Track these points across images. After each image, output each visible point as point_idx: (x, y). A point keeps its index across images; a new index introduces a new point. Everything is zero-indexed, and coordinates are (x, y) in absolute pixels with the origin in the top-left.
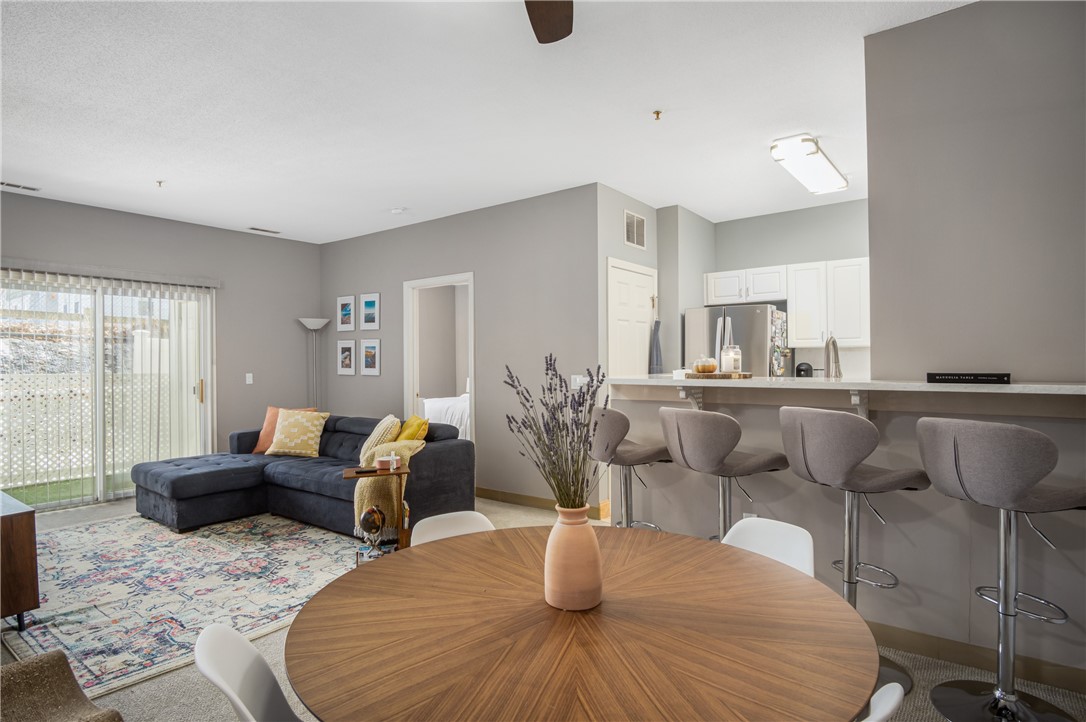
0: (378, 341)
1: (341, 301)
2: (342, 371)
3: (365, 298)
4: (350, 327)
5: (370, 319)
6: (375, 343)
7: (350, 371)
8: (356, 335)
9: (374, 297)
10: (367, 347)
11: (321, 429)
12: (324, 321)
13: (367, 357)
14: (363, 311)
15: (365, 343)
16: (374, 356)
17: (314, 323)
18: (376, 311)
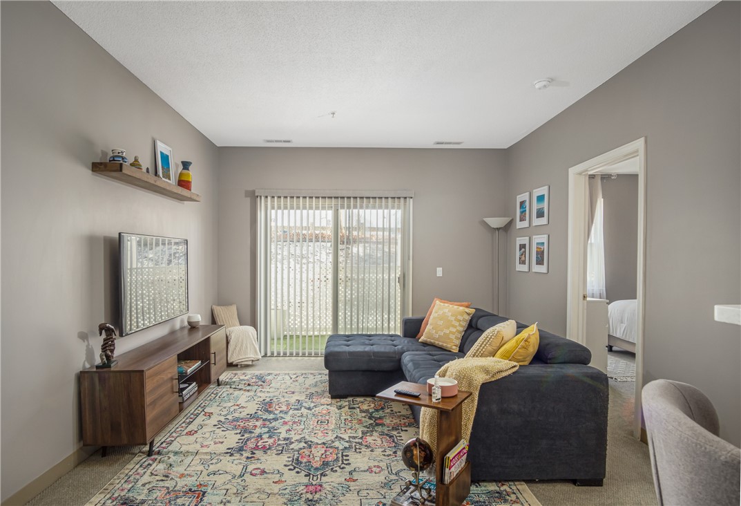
0: (546, 236)
1: (520, 198)
2: (520, 268)
3: (537, 192)
4: (525, 224)
5: (540, 214)
6: (543, 238)
7: (524, 268)
8: (530, 231)
9: (543, 191)
10: (537, 243)
11: (465, 324)
12: (506, 220)
13: (537, 252)
14: (535, 206)
15: (537, 239)
16: (543, 252)
17: (496, 222)
18: (545, 205)
